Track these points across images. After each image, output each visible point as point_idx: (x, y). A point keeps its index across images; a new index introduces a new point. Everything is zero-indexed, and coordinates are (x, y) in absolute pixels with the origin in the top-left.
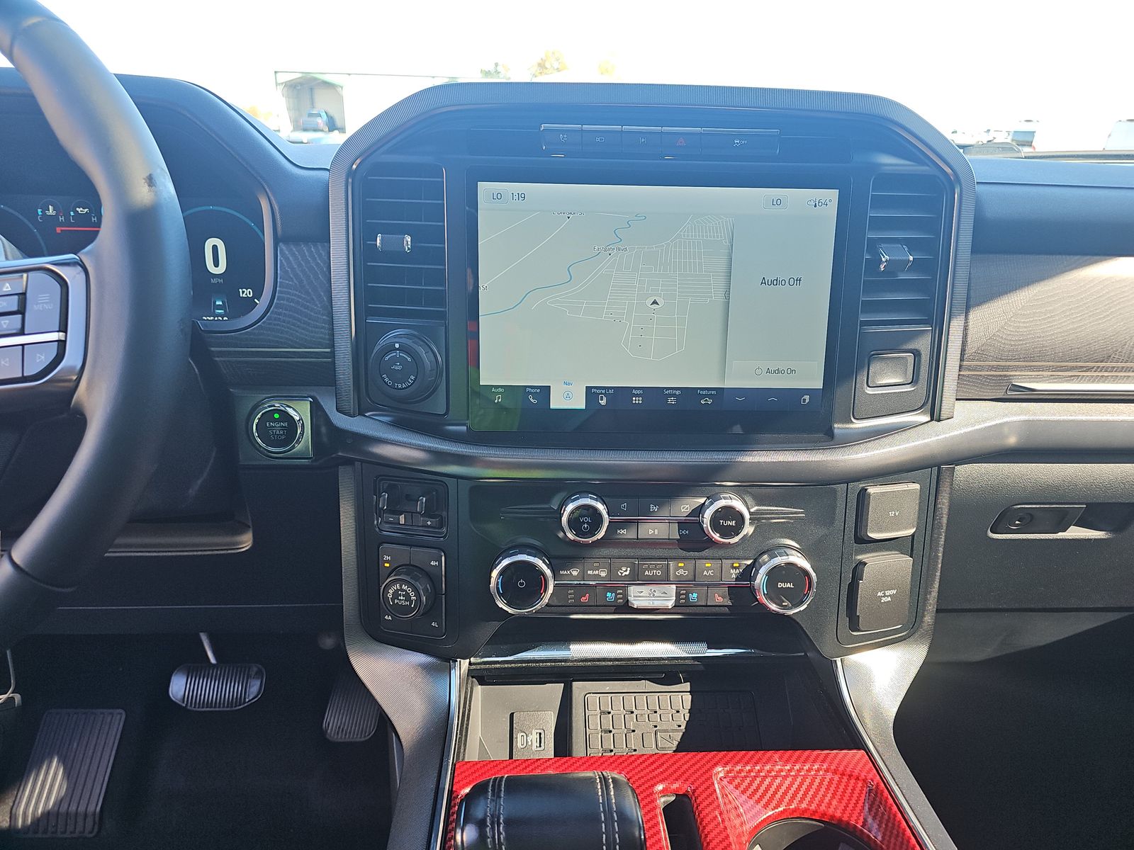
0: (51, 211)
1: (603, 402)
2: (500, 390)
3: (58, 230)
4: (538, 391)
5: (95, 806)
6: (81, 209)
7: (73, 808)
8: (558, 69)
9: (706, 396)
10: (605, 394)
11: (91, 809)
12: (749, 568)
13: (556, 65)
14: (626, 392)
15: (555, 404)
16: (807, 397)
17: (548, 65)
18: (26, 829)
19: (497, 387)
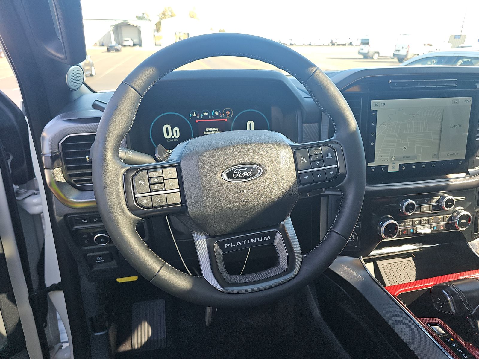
0: (195, 115)
1: (404, 169)
2: (374, 167)
3: (197, 121)
4: (385, 167)
5: (164, 336)
6: (205, 113)
7: (156, 338)
8: (171, 15)
9: (433, 164)
10: (405, 166)
11: (163, 337)
12: (451, 217)
13: (170, 14)
14: (411, 165)
15: (390, 170)
16: (461, 162)
17: (166, 14)
18: (138, 349)
19: (372, 166)
